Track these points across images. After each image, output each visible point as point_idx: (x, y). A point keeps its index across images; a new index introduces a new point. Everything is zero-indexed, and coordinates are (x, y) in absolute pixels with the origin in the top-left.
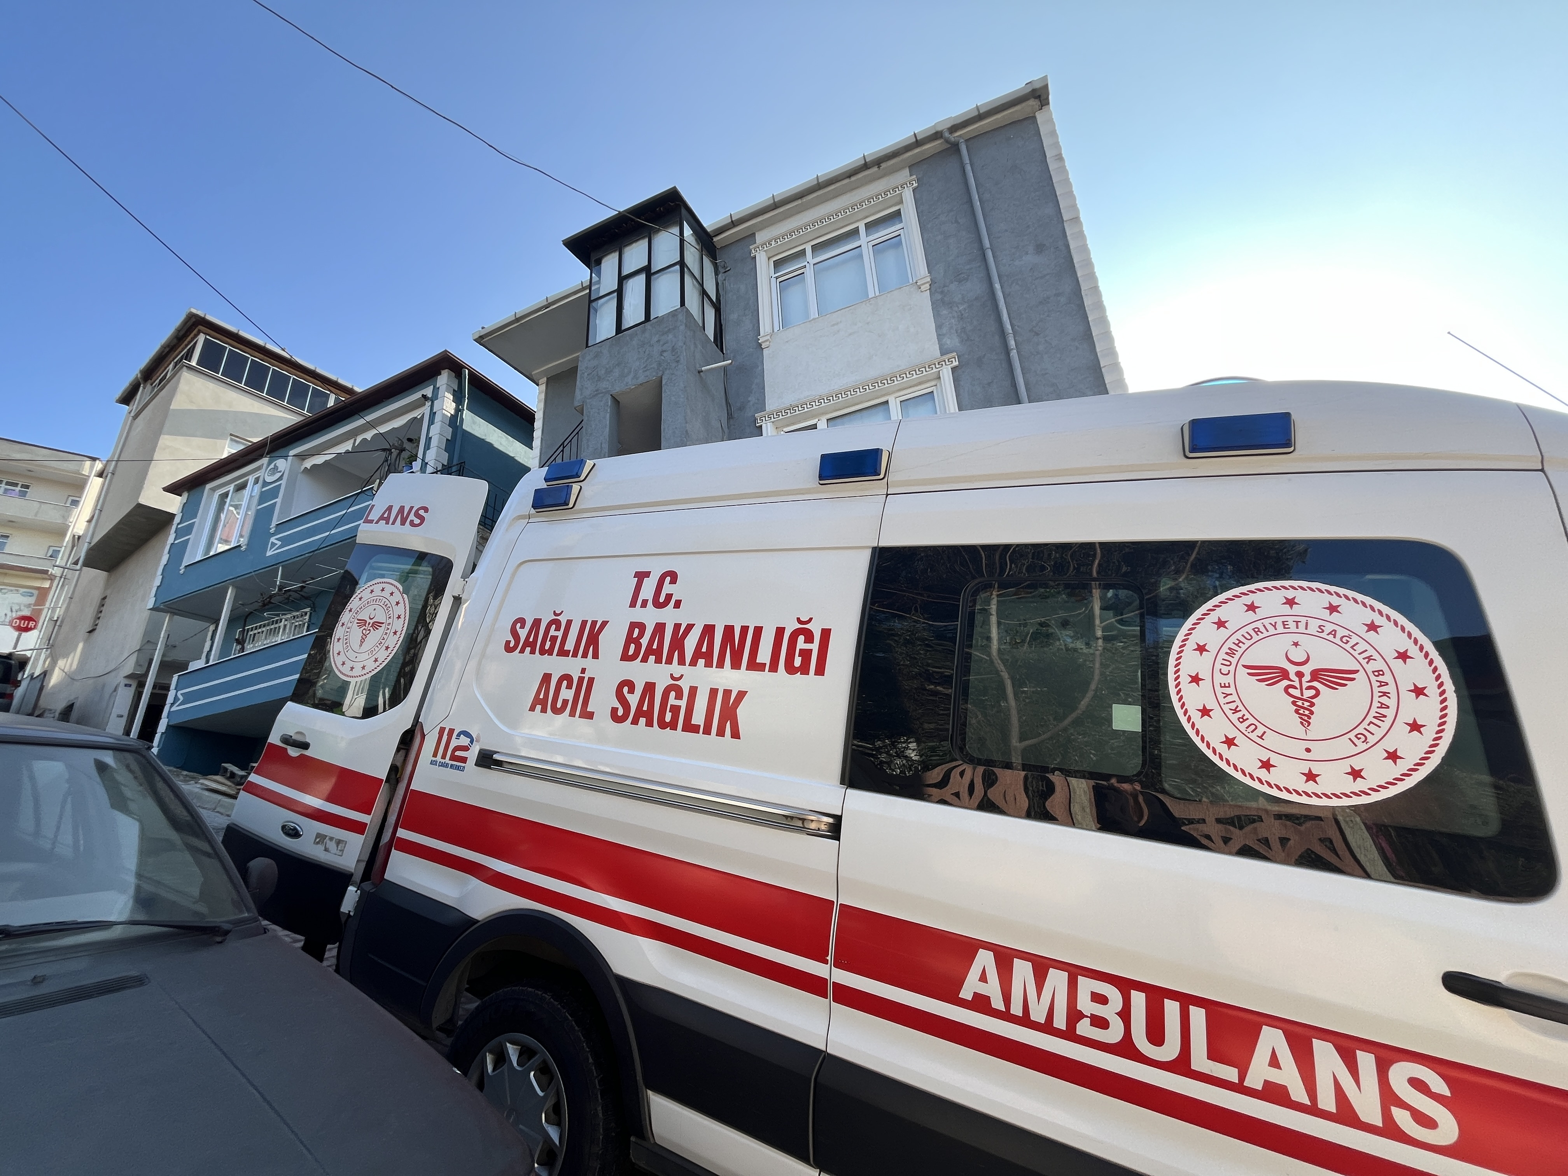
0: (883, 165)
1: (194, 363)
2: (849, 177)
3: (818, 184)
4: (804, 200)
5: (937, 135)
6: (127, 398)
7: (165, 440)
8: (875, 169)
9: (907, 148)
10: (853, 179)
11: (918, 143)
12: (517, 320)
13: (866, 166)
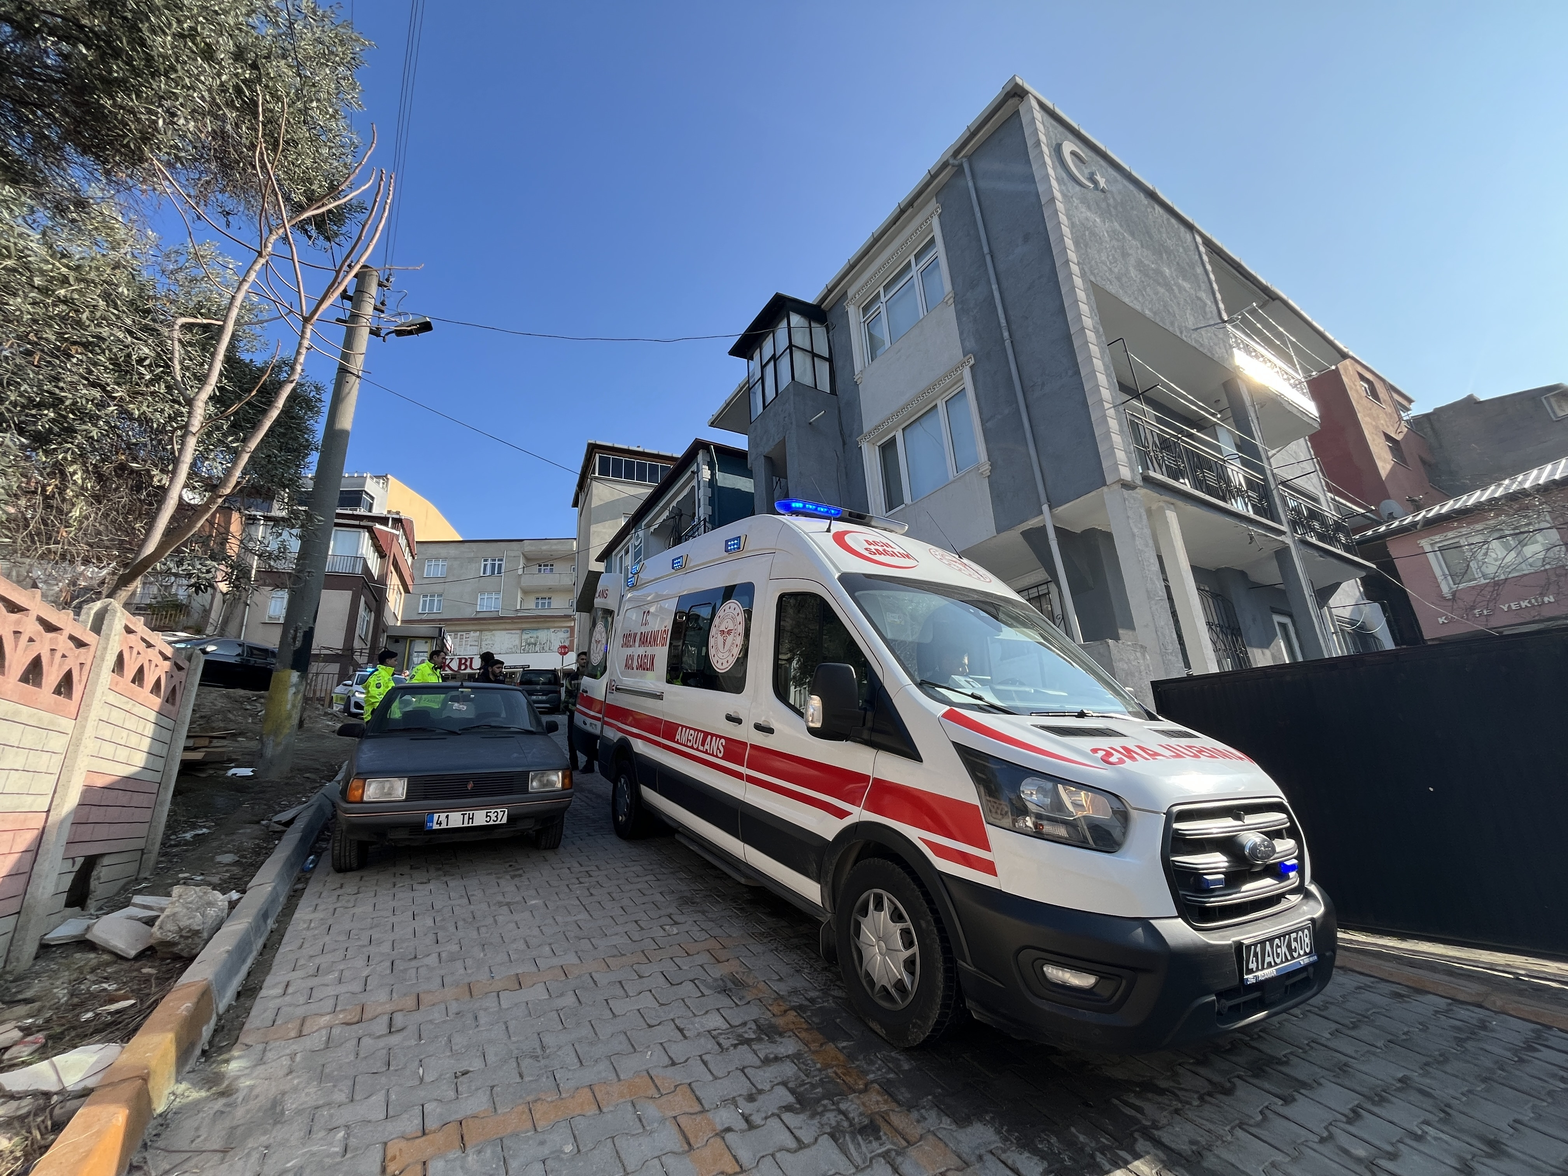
0: (915, 204)
1: (597, 475)
2: (895, 224)
3: (874, 239)
4: (870, 253)
5: (945, 165)
6: (575, 504)
7: (594, 528)
8: (910, 210)
9: (927, 184)
10: (898, 224)
11: (933, 177)
12: (728, 405)
13: (902, 211)
